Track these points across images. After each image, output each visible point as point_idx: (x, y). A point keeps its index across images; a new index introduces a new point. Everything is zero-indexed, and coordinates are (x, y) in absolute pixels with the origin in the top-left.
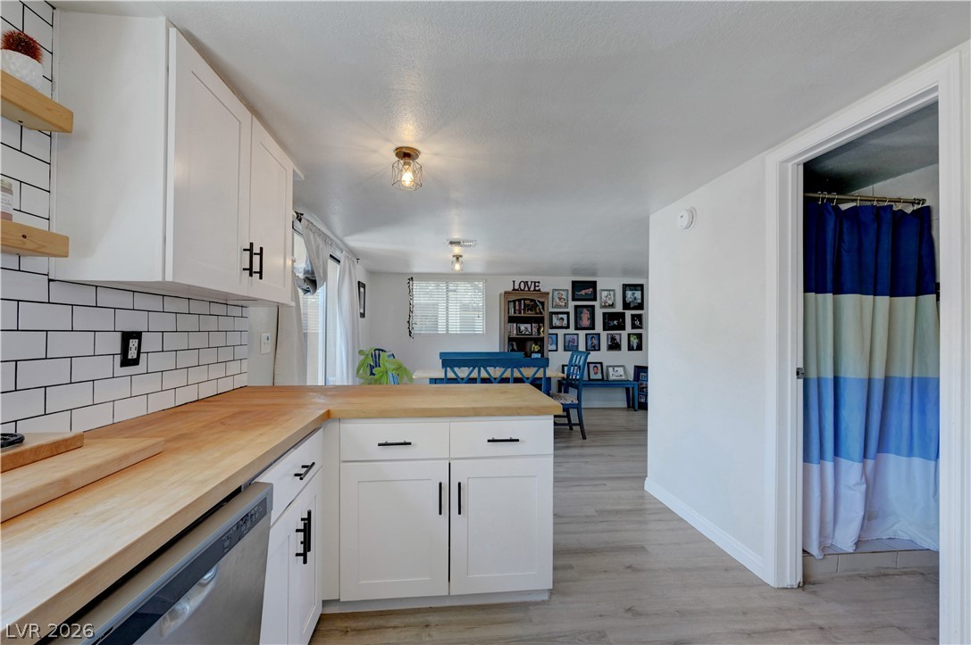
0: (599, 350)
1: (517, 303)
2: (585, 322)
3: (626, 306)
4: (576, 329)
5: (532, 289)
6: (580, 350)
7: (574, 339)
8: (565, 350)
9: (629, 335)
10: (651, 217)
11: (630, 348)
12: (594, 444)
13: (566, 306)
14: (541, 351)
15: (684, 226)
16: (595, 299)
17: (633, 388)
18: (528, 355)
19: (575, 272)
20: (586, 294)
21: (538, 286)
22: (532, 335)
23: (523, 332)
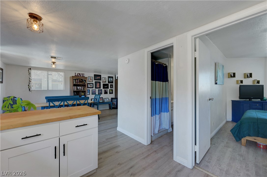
0: (102, 94)
1: (76, 80)
2: (98, 86)
3: (109, 82)
4: (95, 88)
5: (82, 76)
6: (96, 94)
7: (95, 91)
8: (92, 94)
9: (110, 90)
10: (118, 59)
11: (110, 93)
12: (102, 120)
14: (85, 95)
15: (127, 63)
16: (101, 80)
17: (111, 104)
18: (80, 96)
19: (95, 72)
20: (98, 78)
21: (84, 75)
22: (82, 90)
23: (79, 89)
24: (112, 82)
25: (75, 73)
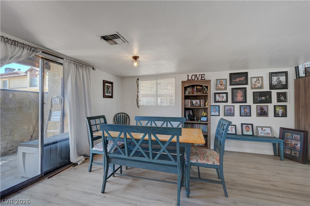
0: (250, 116)
1: (191, 87)
2: (240, 98)
3: (272, 87)
4: (233, 102)
5: (200, 78)
7: (231, 109)
8: (225, 115)
9: (275, 106)
11: (276, 115)
13: (226, 89)
14: (208, 116)
16: (247, 84)
17: (279, 143)
19: (232, 67)
20: (239, 80)
21: (204, 77)
22: (201, 106)
23: (195, 105)
24: (285, 87)
25: (188, 75)
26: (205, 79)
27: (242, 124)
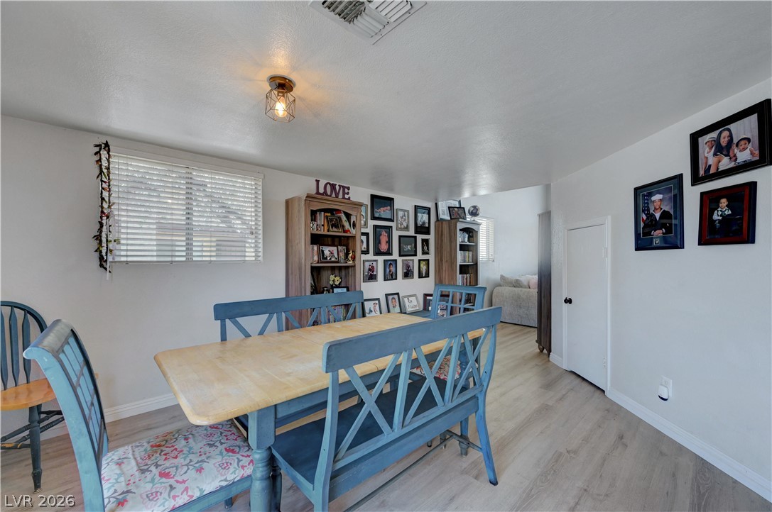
0: (396, 279)
1: (317, 215)
2: (384, 247)
3: (417, 230)
4: (376, 253)
5: (340, 196)
7: (373, 267)
9: (420, 261)
11: (420, 276)
13: (366, 225)
19: (373, 184)
21: (348, 193)
22: (339, 263)
23: (328, 258)
25: (318, 182)
26: (349, 198)
27: (387, 295)
